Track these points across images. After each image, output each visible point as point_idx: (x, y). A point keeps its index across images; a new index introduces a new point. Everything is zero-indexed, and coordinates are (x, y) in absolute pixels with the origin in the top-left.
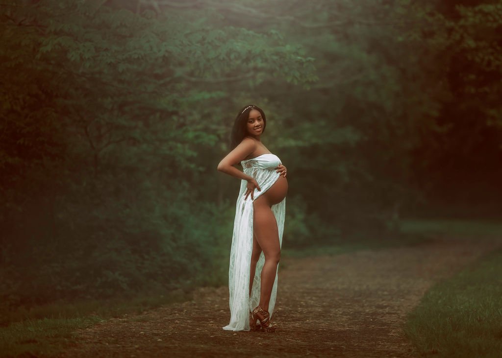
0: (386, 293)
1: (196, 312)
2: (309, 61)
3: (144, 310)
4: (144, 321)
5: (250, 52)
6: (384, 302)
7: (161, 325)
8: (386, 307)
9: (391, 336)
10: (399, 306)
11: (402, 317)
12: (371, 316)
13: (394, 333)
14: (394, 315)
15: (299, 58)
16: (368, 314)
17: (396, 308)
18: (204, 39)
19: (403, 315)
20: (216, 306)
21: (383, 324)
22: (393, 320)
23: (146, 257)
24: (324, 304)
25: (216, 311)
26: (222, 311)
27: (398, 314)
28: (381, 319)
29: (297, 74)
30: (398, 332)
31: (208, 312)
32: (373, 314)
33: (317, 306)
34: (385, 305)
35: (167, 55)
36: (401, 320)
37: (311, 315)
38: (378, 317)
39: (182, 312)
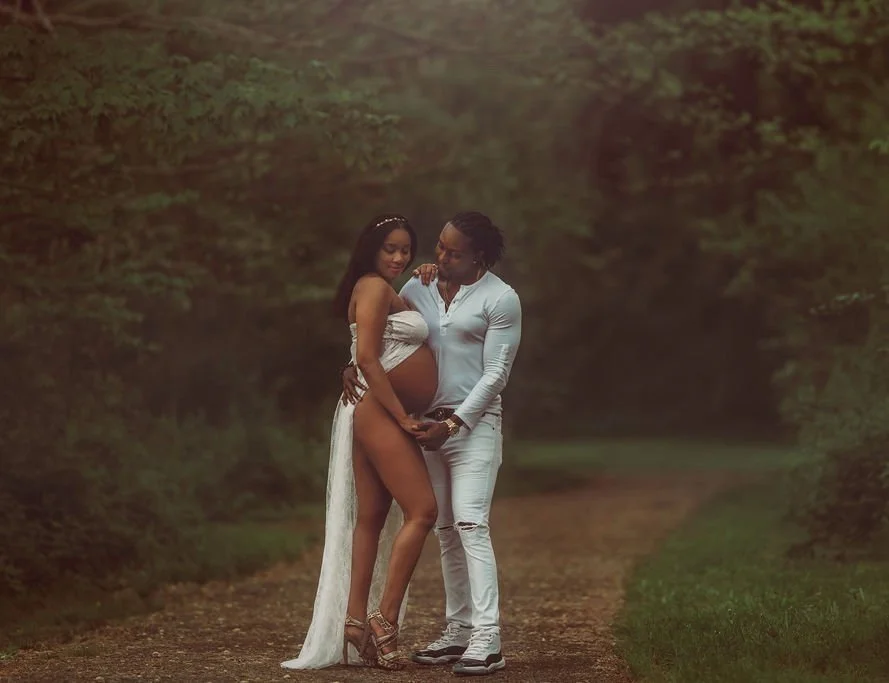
0: (544, 585)
1: (186, 633)
2: (389, 122)
3: (76, 633)
4: (89, 654)
5: (272, 103)
6: (550, 603)
7: (126, 662)
8: (559, 613)
9: (598, 670)
10: (584, 611)
11: (602, 632)
12: (539, 631)
13: (602, 664)
14: (583, 630)
15: (369, 116)
16: (530, 628)
17: (580, 614)
18: (179, 80)
19: (602, 629)
20: (221, 619)
21: (573, 648)
22: (588, 639)
23: (56, 524)
24: (434, 609)
25: (225, 630)
26: (237, 630)
27: (590, 626)
28: (561, 637)
29: (367, 148)
30: (610, 662)
31: (210, 633)
32: (540, 628)
33: (422, 616)
34: (556, 608)
35: (106, 113)
36: (602, 639)
37: (417, 633)
38: (554, 633)
39: (157, 635)
